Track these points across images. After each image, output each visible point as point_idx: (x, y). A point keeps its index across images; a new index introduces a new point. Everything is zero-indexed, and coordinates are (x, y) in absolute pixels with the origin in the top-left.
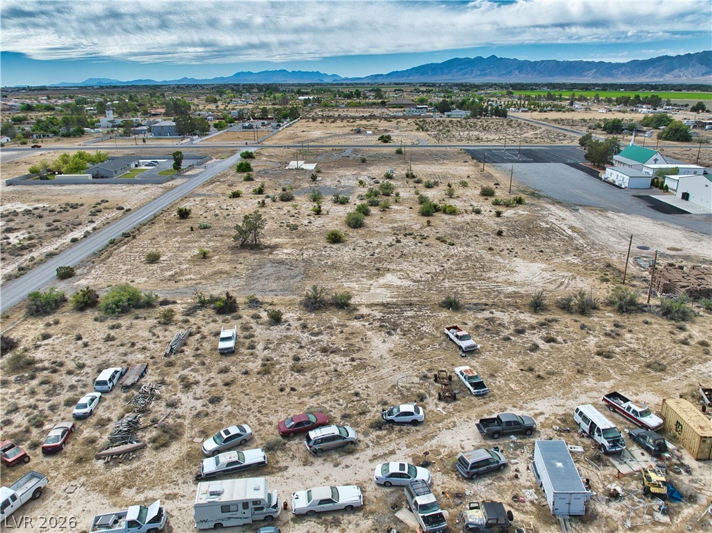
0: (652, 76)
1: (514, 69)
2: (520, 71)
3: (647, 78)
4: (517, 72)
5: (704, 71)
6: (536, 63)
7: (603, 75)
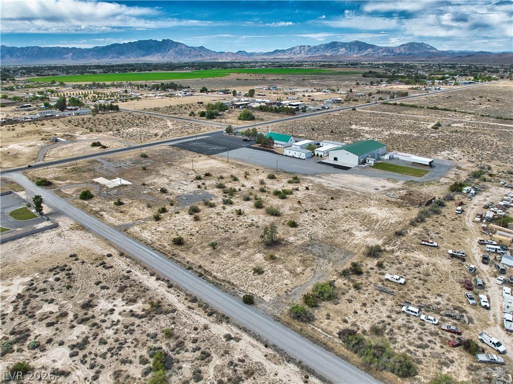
0: (113, 58)
1: (5, 54)
2: (12, 56)
3: (109, 59)
4: (8, 56)
5: (143, 53)
6: (22, 49)
7: (78, 57)
